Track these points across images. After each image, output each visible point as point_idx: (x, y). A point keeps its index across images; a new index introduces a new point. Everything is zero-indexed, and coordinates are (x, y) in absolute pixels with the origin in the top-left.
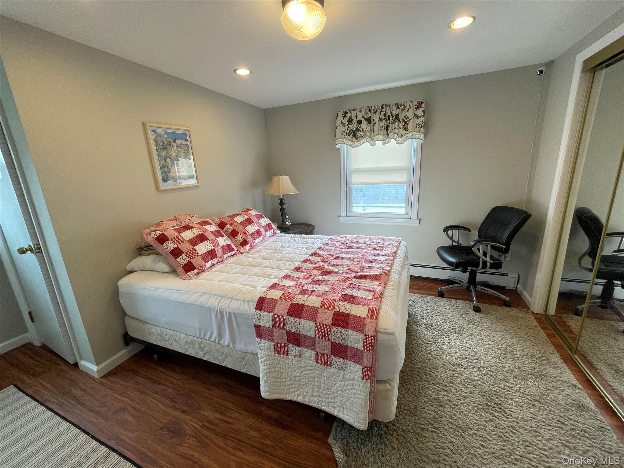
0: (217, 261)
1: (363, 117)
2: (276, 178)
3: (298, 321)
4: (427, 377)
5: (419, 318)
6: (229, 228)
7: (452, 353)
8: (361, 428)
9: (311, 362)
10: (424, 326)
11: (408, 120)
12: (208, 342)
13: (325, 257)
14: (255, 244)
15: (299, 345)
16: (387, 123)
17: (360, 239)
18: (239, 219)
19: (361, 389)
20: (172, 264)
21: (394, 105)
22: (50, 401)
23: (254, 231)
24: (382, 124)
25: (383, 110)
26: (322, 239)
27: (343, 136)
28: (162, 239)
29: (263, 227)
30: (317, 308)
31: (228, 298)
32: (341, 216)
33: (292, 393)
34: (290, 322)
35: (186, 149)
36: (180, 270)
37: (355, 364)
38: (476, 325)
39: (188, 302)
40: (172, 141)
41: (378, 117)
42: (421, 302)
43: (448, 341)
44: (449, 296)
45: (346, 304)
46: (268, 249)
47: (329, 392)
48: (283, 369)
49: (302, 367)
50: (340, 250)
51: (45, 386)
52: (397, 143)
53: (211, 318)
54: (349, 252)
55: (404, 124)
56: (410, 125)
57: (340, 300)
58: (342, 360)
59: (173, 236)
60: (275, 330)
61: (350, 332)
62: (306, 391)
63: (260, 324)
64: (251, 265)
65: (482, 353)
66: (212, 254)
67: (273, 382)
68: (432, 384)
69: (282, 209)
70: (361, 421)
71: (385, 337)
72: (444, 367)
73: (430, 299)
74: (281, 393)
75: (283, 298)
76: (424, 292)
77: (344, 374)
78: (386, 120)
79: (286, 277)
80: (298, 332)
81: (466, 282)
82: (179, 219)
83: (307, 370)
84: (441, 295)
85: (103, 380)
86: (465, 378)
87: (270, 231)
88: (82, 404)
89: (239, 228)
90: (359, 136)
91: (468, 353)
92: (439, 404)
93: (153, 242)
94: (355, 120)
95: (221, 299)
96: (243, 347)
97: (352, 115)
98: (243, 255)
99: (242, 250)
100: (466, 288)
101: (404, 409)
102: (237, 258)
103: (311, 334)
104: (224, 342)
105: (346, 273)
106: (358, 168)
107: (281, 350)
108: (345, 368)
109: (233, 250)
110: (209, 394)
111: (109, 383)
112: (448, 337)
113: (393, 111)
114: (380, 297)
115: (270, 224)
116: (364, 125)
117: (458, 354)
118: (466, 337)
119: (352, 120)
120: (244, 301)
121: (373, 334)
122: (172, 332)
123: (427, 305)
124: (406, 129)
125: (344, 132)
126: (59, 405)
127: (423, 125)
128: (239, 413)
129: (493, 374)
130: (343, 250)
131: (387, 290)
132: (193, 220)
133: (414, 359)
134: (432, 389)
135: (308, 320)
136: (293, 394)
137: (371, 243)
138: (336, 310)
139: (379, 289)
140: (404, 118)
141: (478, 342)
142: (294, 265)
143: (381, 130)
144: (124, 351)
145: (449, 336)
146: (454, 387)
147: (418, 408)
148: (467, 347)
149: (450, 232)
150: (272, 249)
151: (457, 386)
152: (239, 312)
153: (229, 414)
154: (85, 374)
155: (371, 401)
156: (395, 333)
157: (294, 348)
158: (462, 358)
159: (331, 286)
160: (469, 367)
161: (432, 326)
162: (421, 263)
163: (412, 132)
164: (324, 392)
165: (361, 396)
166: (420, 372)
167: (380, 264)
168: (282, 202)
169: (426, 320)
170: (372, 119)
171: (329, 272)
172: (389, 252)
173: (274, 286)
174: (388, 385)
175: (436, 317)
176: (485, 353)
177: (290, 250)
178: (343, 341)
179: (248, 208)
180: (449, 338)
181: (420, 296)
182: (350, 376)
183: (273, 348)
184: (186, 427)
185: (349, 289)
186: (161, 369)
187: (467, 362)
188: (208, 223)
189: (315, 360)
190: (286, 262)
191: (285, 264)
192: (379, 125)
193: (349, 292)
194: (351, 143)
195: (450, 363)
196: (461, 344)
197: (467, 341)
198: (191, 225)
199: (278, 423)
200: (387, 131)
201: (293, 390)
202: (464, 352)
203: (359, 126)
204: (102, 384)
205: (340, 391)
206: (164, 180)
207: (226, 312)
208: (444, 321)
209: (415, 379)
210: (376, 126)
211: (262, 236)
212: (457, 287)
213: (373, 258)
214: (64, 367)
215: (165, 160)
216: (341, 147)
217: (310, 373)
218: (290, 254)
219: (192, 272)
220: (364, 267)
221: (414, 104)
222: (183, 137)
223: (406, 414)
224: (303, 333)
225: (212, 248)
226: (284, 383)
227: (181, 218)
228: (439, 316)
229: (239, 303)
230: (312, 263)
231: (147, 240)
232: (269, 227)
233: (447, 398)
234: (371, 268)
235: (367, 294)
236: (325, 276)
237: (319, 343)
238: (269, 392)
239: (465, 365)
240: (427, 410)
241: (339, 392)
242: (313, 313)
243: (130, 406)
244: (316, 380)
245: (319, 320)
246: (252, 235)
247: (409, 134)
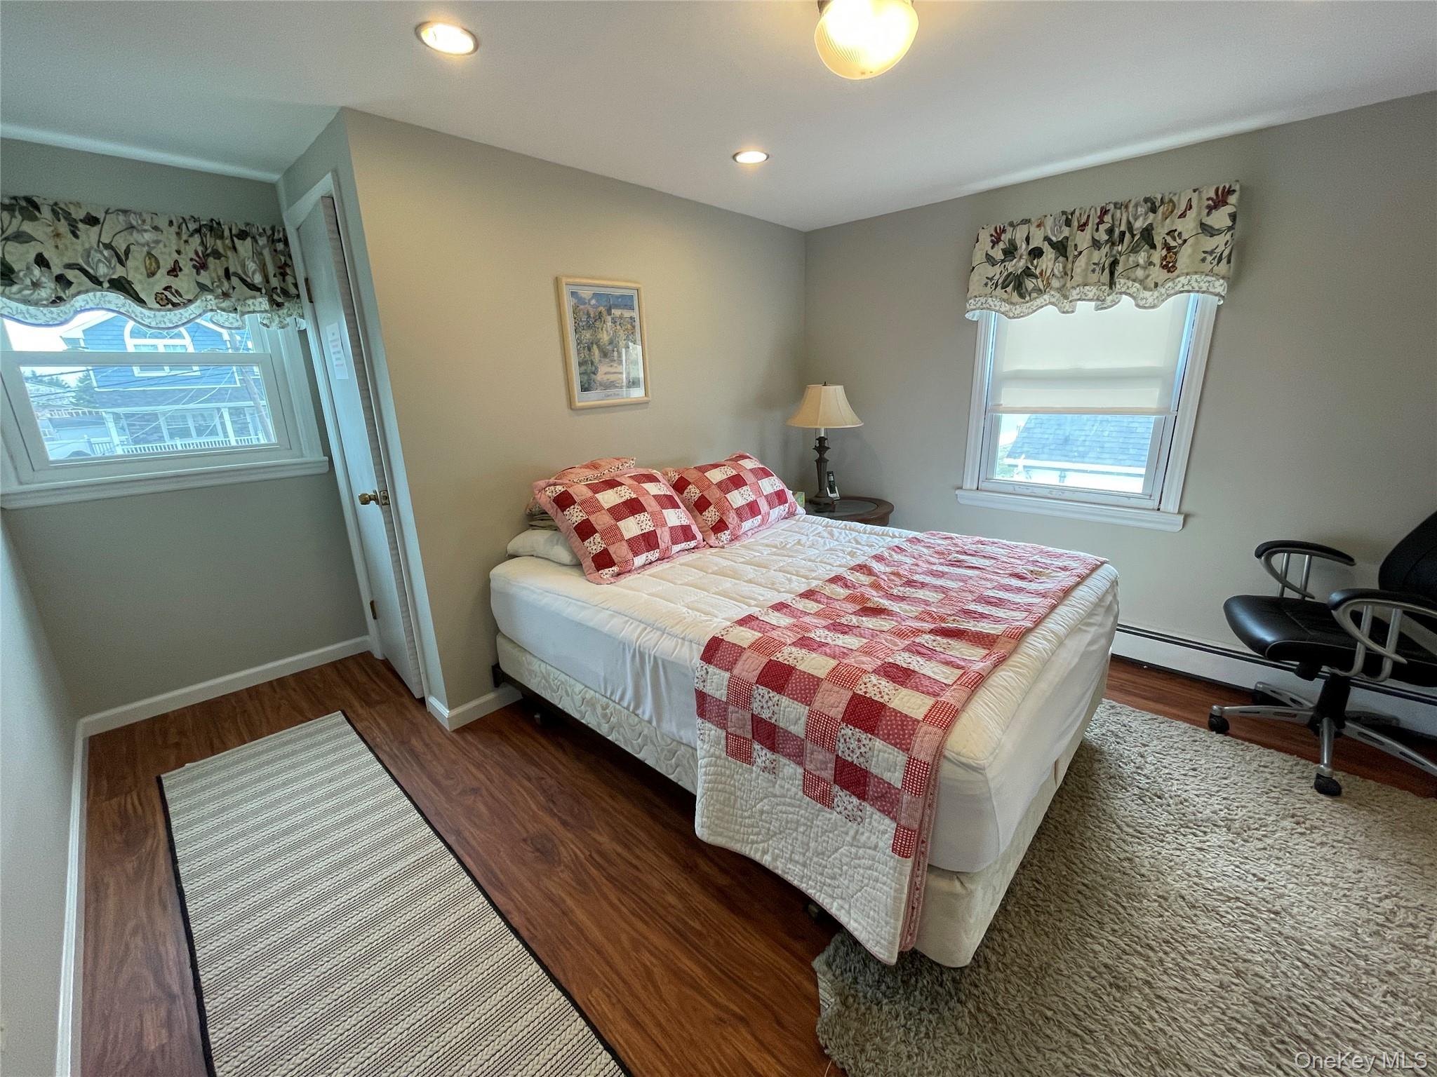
0: (657, 555)
1: (1047, 239)
2: (814, 390)
3: (776, 699)
4: (1099, 912)
5: (1129, 769)
6: (693, 492)
7: (1199, 876)
8: (881, 956)
9: (794, 789)
10: (1136, 791)
11: (1180, 242)
12: (618, 707)
13: (883, 577)
14: (742, 531)
15: (773, 748)
16: (1114, 252)
17: (988, 548)
18: (716, 476)
19: (889, 873)
20: (576, 550)
21: (1142, 203)
22: (382, 749)
23: (744, 502)
24: (1100, 256)
25: (1107, 218)
26: (894, 536)
27: (988, 290)
28: (564, 501)
29: (766, 497)
30: (819, 678)
31: (658, 629)
32: (961, 488)
33: (753, 842)
34: (759, 698)
35: (629, 326)
36: (588, 563)
37: (882, 816)
38: (1307, 825)
39: (591, 624)
40: (605, 313)
41: (1089, 237)
42: (1148, 732)
43: (1199, 845)
44: (1243, 734)
45: (885, 684)
46: (767, 546)
47: (824, 862)
48: (740, 789)
49: (775, 796)
50: (925, 566)
51: (378, 725)
52: (1137, 305)
53: (624, 663)
54: (947, 573)
55: (1164, 252)
56: (1185, 258)
57: (874, 671)
58: (855, 800)
59: (583, 498)
60: (731, 708)
61: (878, 743)
62: (780, 846)
63: (704, 691)
64: (722, 573)
65: (1301, 902)
66: (648, 541)
67: (720, 810)
68: (1109, 929)
69: (821, 462)
70: (882, 941)
71: (961, 773)
72: (1160, 903)
73: (1178, 731)
74: (732, 838)
75: (756, 646)
76: (1167, 709)
77: (857, 832)
78: (1113, 244)
79: (780, 607)
80: (773, 721)
81: (1311, 706)
82: (600, 465)
83: (784, 805)
84: (1219, 726)
85: (454, 735)
86: (1215, 946)
87: (782, 507)
88: (422, 767)
89: (714, 494)
90: (1029, 289)
91: (1251, 889)
92: (1112, 980)
93: (549, 506)
94: (1023, 248)
95: (645, 629)
96: (674, 730)
97: (1018, 236)
98: (713, 550)
99: (712, 540)
100: (1306, 722)
101: (1013, 961)
102: (699, 555)
103: (798, 729)
104: (644, 713)
105: (916, 618)
106: (1020, 371)
107: (740, 751)
108: (859, 820)
109: (694, 537)
110: (613, 807)
111: (462, 743)
112: (1201, 834)
113: (1136, 220)
114: (977, 683)
115: (783, 491)
116: (1048, 261)
117: (1216, 884)
118: (1259, 850)
119: (1016, 249)
120: (683, 639)
121: (929, 759)
122: (563, 677)
123: (1164, 744)
124: (1169, 266)
125: (991, 279)
126: (390, 756)
127: (1226, 254)
128: (657, 856)
129: (1315, 962)
130: (935, 568)
131: (1002, 673)
132: (625, 471)
133: (1077, 862)
134: (1105, 942)
135: (796, 699)
136: (755, 846)
137: (1012, 560)
138: (859, 692)
139: (978, 666)
140: (1169, 239)
141: (1297, 870)
142: (809, 584)
143: (1094, 271)
144: (491, 696)
145: (1205, 833)
146: (1173, 955)
147: (1050, 972)
148: (1254, 875)
149: (1279, 560)
150: (776, 547)
151: (1184, 958)
152: (672, 658)
153: (638, 851)
154: (431, 718)
155: (911, 907)
156: (987, 771)
157: (764, 752)
158: (1227, 896)
159: (865, 641)
160: (1239, 924)
161: (1159, 797)
162: (1159, 629)
163: (1187, 274)
164: (815, 859)
165: (888, 889)
166: (1085, 896)
167: (1012, 612)
168: (822, 445)
169: (1148, 778)
170: (1071, 244)
171: (878, 612)
172: (1049, 586)
173: (746, 621)
174: (957, 884)
175: (1183, 777)
176: (1308, 902)
177: (812, 553)
178: (862, 760)
179: (742, 452)
180: (1205, 839)
181: (1150, 716)
182: (869, 838)
183: (723, 742)
184: (562, 849)
185: (906, 655)
186: (543, 741)
187: (1237, 911)
188: (651, 479)
189: (801, 788)
190: (794, 578)
191: (790, 580)
192: (1089, 258)
193: (903, 659)
194: (1005, 307)
195: (1183, 898)
196: (1237, 863)
197: (1259, 859)
198: (618, 479)
199: (722, 896)
200: (1112, 274)
201: (755, 838)
202: (1241, 883)
203: (1032, 264)
204: (453, 741)
205: (846, 865)
206: (585, 389)
207: (650, 656)
208: (1203, 792)
209: (1065, 906)
210: (1081, 262)
211: (760, 517)
212: (1276, 714)
213: (1001, 594)
214: (406, 700)
215: (589, 349)
216: (981, 316)
217: (791, 813)
218: (810, 560)
219: (607, 570)
220: (968, 613)
221: (1205, 196)
222: (626, 302)
223: (1014, 973)
224: (781, 725)
225: (652, 529)
226: (739, 820)
227: (603, 464)
228: (1192, 779)
229: (674, 643)
230: (847, 586)
231: (540, 501)
232: (780, 497)
233: (1141, 975)
234: (983, 616)
235: (943, 672)
236: (864, 619)
237: (812, 754)
238: (709, 827)
239: (1231, 918)
240: (1076, 983)
241: (845, 868)
242: (807, 688)
243: (487, 790)
244: (801, 829)
245: (817, 705)
246: (739, 511)
247: (1177, 280)
